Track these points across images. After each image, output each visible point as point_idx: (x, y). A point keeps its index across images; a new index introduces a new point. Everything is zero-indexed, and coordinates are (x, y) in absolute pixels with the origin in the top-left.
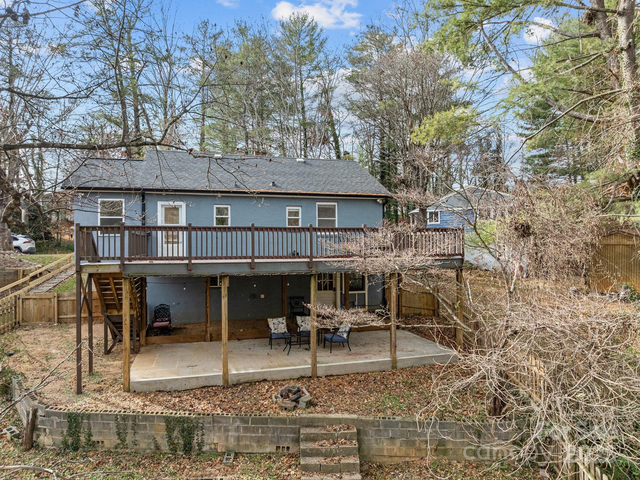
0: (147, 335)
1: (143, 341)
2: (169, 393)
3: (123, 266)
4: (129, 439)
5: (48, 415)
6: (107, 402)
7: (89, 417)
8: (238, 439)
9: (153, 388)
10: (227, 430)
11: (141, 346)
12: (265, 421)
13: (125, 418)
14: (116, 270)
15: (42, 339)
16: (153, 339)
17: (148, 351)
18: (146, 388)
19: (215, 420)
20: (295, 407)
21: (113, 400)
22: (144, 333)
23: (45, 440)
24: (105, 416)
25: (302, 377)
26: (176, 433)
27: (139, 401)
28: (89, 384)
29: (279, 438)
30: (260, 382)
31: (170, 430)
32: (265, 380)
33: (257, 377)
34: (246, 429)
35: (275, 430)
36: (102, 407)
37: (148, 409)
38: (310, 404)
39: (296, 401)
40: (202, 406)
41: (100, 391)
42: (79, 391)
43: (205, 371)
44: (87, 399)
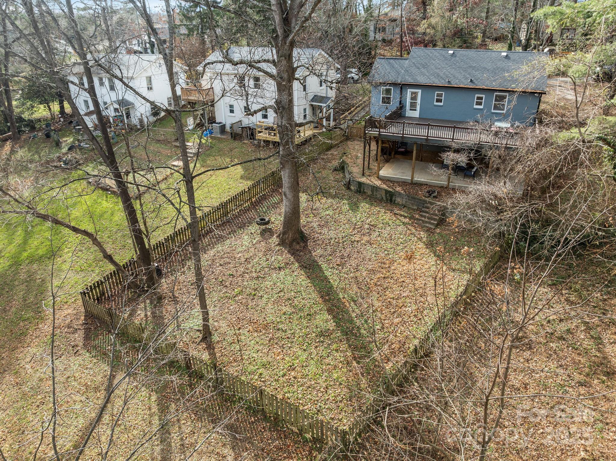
0: (395, 154)
1: (392, 156)
2: (391, 182)
3: (379, 134)
4: (374, 193)
5: (353, 180)
6: (370, 181)
7: (364, 184)
8: (406, 202)
9: (386, 179)
10: (403, 198)
11: (391, 158)
12: (415, 198)
13: (374, 187)
14: (377, 136)
15: (356, 147)
16: (397, 156)
17: (393, 162)
18: (384, 178)
19: (400, 194)
20: (428, 197)
21: (372, 180)
22: (393, 153)
23: (352, 188)
24: (368, 185)
25: (442, 187)
26: (388, 195)
27: (380, 182)
28: (367, 172)
29: (419, 205)
30: (425, 185)
31: (386, 194)
32: (427, 185)
33: (424, 183)
34: (409, 199)
35: (418, 202)
36: (368, 181)
37: (381, 186)
38: (434, 197)
39: (430, 195)
40: (398, 189)
41: (369, 176)
42: (363, 175)
43: (406, 176)
44: (365, 178)
